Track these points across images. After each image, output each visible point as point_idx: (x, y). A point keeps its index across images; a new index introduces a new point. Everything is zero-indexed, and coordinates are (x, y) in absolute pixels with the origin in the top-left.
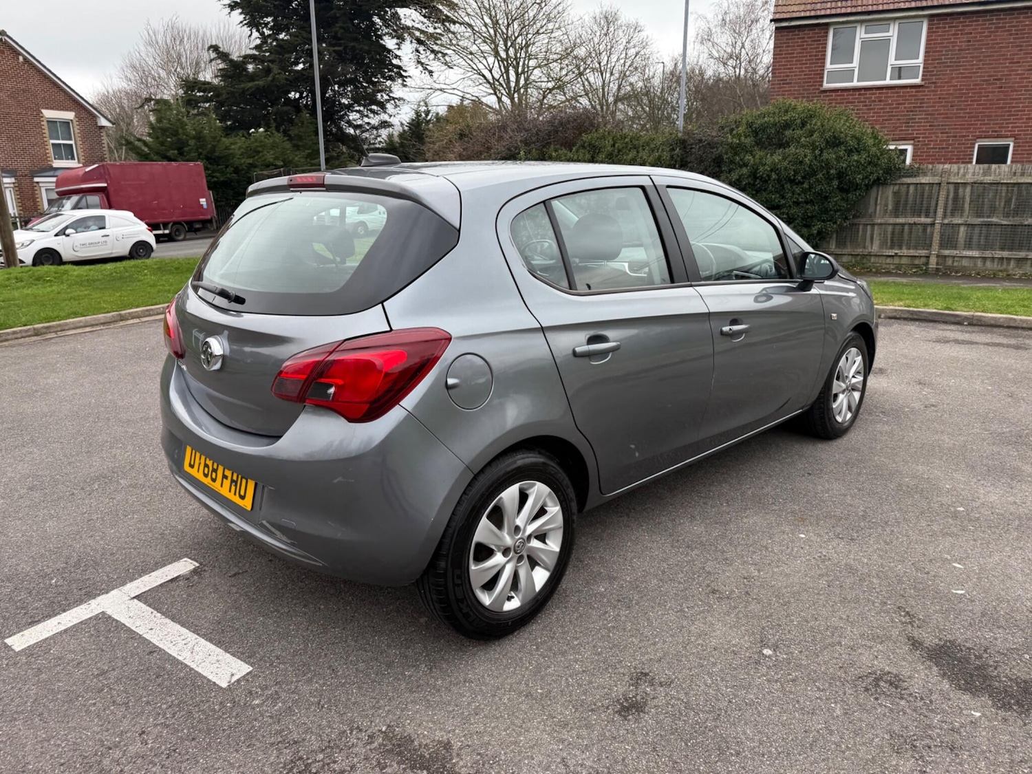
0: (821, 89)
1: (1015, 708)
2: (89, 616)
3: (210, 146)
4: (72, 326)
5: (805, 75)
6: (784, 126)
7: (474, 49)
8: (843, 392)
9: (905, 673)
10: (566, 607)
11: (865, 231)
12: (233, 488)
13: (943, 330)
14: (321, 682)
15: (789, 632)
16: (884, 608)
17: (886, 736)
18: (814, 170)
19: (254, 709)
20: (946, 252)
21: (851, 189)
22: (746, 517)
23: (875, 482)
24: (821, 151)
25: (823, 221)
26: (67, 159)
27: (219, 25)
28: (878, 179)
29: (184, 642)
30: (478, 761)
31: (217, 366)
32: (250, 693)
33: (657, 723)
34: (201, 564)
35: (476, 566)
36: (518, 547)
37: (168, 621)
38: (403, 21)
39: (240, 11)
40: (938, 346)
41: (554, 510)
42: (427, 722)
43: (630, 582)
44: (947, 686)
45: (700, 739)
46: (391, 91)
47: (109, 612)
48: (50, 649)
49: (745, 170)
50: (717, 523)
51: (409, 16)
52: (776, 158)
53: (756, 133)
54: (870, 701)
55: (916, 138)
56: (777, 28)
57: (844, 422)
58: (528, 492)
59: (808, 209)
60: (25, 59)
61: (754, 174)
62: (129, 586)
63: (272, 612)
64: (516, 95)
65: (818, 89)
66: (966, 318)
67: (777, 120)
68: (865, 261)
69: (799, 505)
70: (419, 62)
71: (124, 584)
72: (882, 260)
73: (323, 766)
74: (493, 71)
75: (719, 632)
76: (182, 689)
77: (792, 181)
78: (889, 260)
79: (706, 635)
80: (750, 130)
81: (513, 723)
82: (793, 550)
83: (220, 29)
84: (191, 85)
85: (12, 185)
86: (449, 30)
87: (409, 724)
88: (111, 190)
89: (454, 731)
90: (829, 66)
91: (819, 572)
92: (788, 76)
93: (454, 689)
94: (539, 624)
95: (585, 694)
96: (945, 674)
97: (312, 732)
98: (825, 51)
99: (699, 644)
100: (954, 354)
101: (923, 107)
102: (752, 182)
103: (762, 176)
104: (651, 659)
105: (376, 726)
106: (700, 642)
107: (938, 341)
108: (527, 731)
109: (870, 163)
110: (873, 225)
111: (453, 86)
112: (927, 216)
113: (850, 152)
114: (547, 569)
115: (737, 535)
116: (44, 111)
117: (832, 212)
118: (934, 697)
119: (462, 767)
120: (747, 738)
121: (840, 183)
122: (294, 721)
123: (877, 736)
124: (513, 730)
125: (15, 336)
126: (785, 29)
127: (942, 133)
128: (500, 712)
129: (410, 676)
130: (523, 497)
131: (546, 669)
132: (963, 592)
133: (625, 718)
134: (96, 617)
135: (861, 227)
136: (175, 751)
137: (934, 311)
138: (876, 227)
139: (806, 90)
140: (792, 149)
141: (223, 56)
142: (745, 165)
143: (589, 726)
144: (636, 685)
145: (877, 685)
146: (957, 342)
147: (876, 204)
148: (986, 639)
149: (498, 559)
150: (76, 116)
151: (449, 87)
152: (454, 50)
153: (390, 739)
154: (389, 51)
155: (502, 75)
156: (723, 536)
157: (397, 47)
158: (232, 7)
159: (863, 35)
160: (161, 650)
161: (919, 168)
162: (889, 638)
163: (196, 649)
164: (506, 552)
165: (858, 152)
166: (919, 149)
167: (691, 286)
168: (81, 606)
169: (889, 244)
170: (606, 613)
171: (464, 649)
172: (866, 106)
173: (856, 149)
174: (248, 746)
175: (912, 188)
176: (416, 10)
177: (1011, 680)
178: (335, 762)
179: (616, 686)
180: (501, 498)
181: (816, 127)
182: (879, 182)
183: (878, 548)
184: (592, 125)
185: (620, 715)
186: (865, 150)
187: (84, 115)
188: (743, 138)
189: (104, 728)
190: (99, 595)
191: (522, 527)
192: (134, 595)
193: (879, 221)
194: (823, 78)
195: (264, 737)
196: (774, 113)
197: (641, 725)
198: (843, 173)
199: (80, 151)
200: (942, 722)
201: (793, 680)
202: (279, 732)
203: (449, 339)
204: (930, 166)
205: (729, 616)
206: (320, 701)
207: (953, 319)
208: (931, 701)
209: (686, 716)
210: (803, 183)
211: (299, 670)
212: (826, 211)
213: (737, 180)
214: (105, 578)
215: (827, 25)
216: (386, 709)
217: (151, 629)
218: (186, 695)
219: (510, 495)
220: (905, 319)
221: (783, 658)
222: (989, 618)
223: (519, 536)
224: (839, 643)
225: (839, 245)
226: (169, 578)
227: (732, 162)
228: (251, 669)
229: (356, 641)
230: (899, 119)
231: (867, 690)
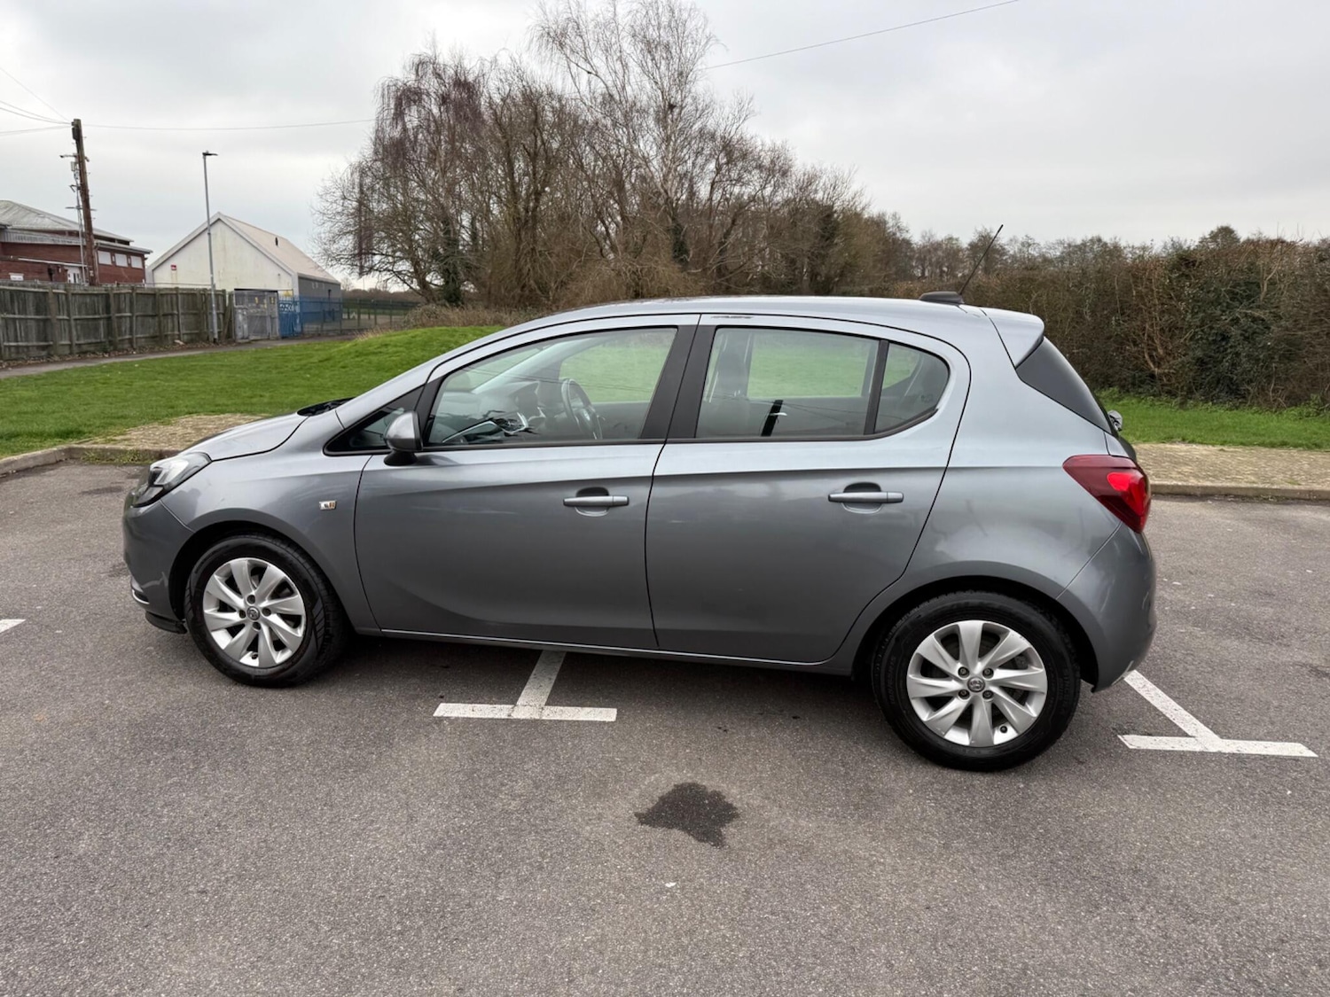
2: (1237, 741)
29: (1149, 692)
37: (1161, 710)
47: (1216, 736)
71: (1202, 753)
134: (1228, 737)
160: (1170, 697)
190: (1229, 754)
192: (1192, 739)
226: (1153, 738)
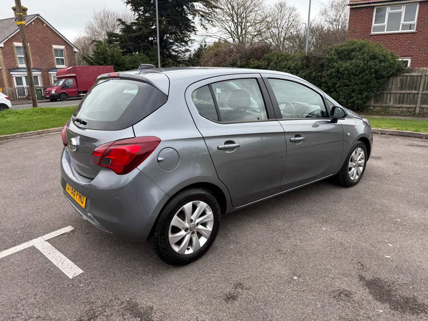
0: (370, 34)
1: (399, 309)
2: (27, 247)
3: (116, 59)
4: (52, 131)
5: (363, 28)
6: (352, 51)
7: (224, 19)
8: (354, 167)
9: (354, 291)
10: (215, 254)
11: (387, 96)
12: (80, 199)
13: (413, 140)
14: (109, 279)
15: (307, 270)
16: (352, 262)
17: (337, 318)
18: (364, 69)
19: (80, 288)
20: (424, 106)
21: (381, 78)
22: (302, 219)
23: (363, 206)
24: (368, 61)
25: (368, 92)
26: (62, 64)
27: (123, 10)
28: (393, 74)
29: (60, 259)
30: (162, 316)
31: (75, 150)
32: (80, 281)
33: (240, 305)
34: (75, 228)
35: (171, 235)
36: (192, 228)
37: (57, 250)
38: (196, 8)
39: (131, 4)
40: (409, 148)
41: (210, 213)
42: (146, 298)
43: (244, 245)
44: (371, 298)
45: (256, 313)
46: (190, 37)
47: (35, 246)
48: (10, 259)
49: (333, 70)
50: (288, 221)
51: (198, 6)
52: (348, 64)
53: (339, 53)
54: (335, 302)
55: (412, 56)
56: (351, 8)
57: (354, 180)
58: (197, 205)
59: (361, 86)
60: (46, 25)
61: (338, 71)
62: (46, 236)
63: (97, 249)
64: (241, 38)
65: (369, 34)
66: (424, 135)
67: (348, 48)
68: (387, 109)
69: (326, 215)
70: (202, 25)
71: (44, 235)
72: (394, 109)
73: (100, 313)
74: (231, 28)
75: (276, 268)
76: (55, 278)
77: (354, 74)
78: (397, 109)
79: (271, 269)
80: (336, 52)
81: (180, 301)
82: (318, 235)
83: (123, 12)
84: (111, 35)
85: (40, 75)
86: (214, 11)
87: (138, 298)
88: (77, 77)
89: (156, 302)
90: (374, 24)
91: (327, 245)
92: (355, 29)
93: (160, 285)
94: (202, 260)
95: (213, 291)
96: (371, 292)
97: (99, 299)
98: (372, 18)
99: (267, 273)
100: (415, 151)
101: (416, 42)
102: (337, 75)
103: (341, 72)
104: (245, 278)
105: (125, 298)
106: (268, 272)
107: (409, 145)
108: (185, 305)
109: (390, 67)
110: (391, 94)
111: (215, 34)
112: (415, 90)
113: (381, 62)
114: (206, 238)
115: (296, 227)
116: (53, 45)
117: (372, 88)
118: (364, 302)
119: (155, 318)
120: (276, 314)
121: (376, 75)
122: (94, 294)
123: (333, 318)
124: (180, 304)
125: (30, 135)
126: (354, 9)
127: (424, 53)
128: (176, 296)
129: (144, 279)
130: (194, 207)
131: (200, 279)
132: (389, 257)
133: (227, 302)
134: (30, 248)
135: (385, 94)
136: (46, 303)
137: (410, 132)
138: (392, 95)
139: (364, 35)
140: (354, 61)
141: (123, 23)
142: (334, 67)
143: (211, 305)
144: (236, 288)
145: (340, 295)
146: (418, 146)
147: (392, 84)
148: (394, 278)
149: (183, 233)
150: (65, 48)
151: (213, 35)
152: (215, 20)
153: (130, 304)
154: (190, 20)
155: (235, 29)
156: (290, 227)
157: (193, 18)
158: (128, 3)
159: (390, 11)
160: (51, 262)
161: (412, 69)
162: (350, 275)
163: (64, 262)
164: (186, 230)
165: (384, 61)
166: (414, 60)
167: (277, 120)
168: (26, 243)
169: (398, 102)
170: (231, 257)
171: (169, 269)
172: (390, 42)
173: (383, 60)
174: (74, 303)
175: (409, 78)
176: (201, 3)
177: (401, 297)
178: (105, 312)
179: (227, 288)
180: (184, 208)
181: (366, 51)
182: (393, 75)
183: (356, 236)
184: (269, 50)
185: (225, 300)
186: (387, 61)
187: (68, 47)
188: (333, 56)
189: (22, 292)
190: (34, 239)
191: (194, 220)
192: (46, 240)
193: (394, 92)
194: (371, 29)
195: (81, 299)
196: (347, 45)
197: (233, 306)
198: (377, 71)
199: (66, 61)
200: (364, 313)
201: (303, 291)
202: (87, 298)
203: (160, 141)
204: (417, 68)
205: (283, 261)
206: (106, 286)
207: (418, 136)
208: (362, 304)
209: (253, 303)
210: (359, 75)
211: (101, 273)
212: (370, 87)
213: (331, 74)
214: (38, 232)
215: (373, 7)
216: (131, 291)
217: (49, 253)
218: (56, 281)
219: (188, 206)
220: (397, 135)
221: (302, 281)
222: (399, 269)
223: (192, 224)
224: (328, 276)
225: (375, 103)
226: (62, 233)
227: (328, 66)
228: (83, 272)
229: (126, 263)
230: (405, 48)
231: (334, 297)
